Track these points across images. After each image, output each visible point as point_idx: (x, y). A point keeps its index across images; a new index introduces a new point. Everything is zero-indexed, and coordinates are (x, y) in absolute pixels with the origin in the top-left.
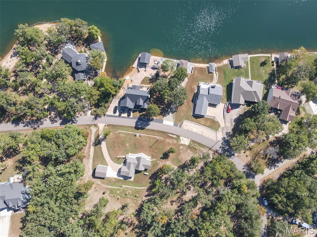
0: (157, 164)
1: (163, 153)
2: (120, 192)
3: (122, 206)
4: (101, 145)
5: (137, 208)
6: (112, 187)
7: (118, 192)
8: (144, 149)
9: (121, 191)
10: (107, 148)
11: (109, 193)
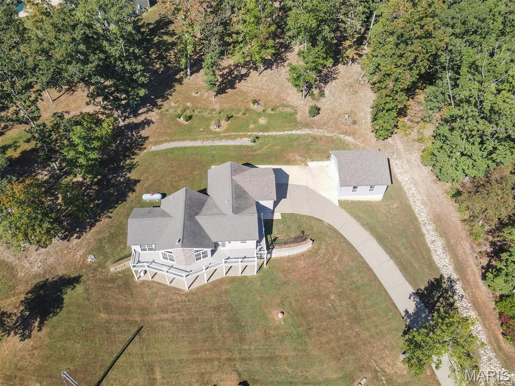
0: (98, 250)
1: (63, 314)
2: (255, 122)
3: (237, 85)
4: (411, 290)
5: (178, 87)
6: (293, 132)
7: (262, 121)
8: (176, 315)
9: (252, 126)
10: (376, 278)
11: (296, 113)
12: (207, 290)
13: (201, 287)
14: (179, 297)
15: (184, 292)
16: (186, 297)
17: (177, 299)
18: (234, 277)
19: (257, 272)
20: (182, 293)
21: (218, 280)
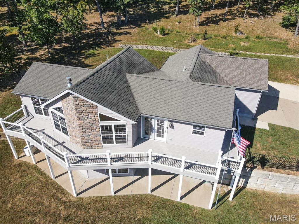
5: (163, 20)
6: (284, 56)
12: (108, 208)
13: (100, 199)
14: (53, 205)
15: (68, 198)
16: (65, 208)
17: (50, 206)
18: (165, 199)
19: (214, 205)
20: (64, 199)
21: (134, 197)
